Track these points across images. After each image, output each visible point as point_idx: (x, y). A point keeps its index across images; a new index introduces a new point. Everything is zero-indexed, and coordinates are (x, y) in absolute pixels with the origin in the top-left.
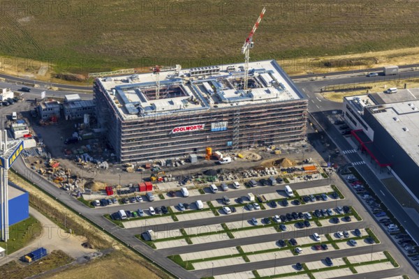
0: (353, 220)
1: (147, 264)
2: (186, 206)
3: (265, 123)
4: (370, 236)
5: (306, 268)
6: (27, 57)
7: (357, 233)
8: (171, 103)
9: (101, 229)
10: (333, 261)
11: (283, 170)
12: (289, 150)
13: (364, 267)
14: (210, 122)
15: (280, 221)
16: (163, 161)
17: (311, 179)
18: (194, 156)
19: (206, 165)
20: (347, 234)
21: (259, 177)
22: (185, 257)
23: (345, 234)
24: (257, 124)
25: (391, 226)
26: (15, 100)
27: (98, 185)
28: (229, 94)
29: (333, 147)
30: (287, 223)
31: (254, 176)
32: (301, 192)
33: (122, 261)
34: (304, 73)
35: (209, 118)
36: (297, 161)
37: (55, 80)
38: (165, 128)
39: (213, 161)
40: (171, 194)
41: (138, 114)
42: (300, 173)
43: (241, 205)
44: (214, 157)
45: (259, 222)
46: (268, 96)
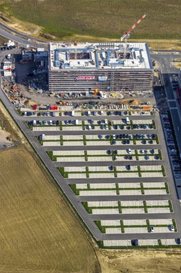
0: (155, 143)
1: (34, 154)
2: (70, 122)
3: (129, 79)
4: (159, 155)
5: (115, 169)
6: (33, 22)
7: (152, 151)
8: (79, 63)
9: (20, 129)
10: (131, 167)
11: (131, 107)
12: (140, 95)
13: (147, 173)
14: (98, 76)
15: (114, 138)
16: (71, 93)
17: (144, 115)
18: (87, 92)
19: (93, 98)
20: (147, 152)
21: (117, 109)
22: (55, 153)
23: (146, 152)
24: (124, 79)
25: (173, 150)
26: (14, 47)
27: (31, 103)
28: (113, 61)
29: (165, 96)
30: (118, 140)
31: (114, 108)
32: (134, 122)
33: (22, 150)
34: (170, 49)
35: (97, 73)
36: (142, 102)
37: (40, 37)
38: (73, 76)
39: (97, 96)
40: (66, 113)
41: (60, 67)
42: (139, 110)
43: (100, 125)
44: (99, 94)
45: (104, 137)
46: (132, 65)
